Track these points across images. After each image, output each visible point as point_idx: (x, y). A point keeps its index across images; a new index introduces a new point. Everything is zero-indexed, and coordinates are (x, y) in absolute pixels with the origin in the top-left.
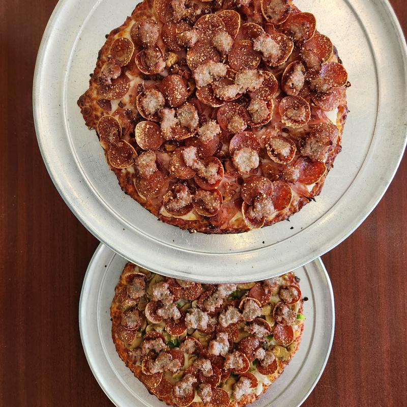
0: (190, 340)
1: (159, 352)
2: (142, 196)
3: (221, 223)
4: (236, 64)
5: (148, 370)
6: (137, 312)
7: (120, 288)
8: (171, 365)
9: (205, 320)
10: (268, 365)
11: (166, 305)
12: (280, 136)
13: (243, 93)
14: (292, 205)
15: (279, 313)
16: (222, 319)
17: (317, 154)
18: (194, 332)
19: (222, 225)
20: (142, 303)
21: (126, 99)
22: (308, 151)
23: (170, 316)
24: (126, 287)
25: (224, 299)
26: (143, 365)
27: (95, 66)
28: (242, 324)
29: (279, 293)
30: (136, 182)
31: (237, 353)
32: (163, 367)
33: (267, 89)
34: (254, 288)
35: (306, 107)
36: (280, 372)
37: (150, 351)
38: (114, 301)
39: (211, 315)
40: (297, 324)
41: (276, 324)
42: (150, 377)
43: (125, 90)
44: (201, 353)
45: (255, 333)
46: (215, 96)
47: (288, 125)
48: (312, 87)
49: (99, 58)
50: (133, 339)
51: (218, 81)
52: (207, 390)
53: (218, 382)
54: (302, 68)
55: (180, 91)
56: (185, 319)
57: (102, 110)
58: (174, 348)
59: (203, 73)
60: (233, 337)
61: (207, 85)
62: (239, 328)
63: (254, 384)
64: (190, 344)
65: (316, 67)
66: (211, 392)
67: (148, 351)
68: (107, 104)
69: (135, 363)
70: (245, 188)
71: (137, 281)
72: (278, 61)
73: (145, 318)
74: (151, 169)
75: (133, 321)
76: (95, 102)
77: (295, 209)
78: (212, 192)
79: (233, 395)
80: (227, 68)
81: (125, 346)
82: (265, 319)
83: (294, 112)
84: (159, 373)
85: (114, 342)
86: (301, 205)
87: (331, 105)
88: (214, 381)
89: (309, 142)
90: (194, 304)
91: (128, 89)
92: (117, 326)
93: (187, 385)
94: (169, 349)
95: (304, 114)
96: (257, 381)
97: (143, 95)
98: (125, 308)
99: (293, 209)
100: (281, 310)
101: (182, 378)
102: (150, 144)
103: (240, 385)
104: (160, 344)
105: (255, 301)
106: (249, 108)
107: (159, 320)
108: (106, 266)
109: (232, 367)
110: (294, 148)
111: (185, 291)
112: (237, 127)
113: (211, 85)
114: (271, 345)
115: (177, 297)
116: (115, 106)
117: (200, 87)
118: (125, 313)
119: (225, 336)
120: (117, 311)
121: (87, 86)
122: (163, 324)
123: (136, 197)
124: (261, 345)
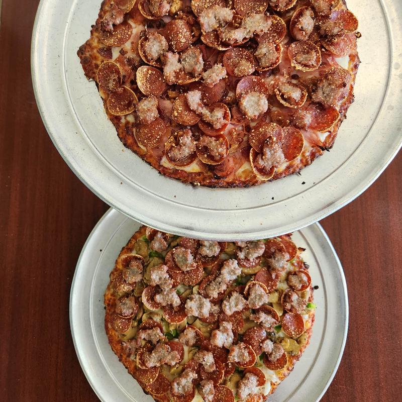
0: (190, 329)
1: (156, 343)
2: (142, 147)
3: (227, 173)
4: (243, 9)
5: (143, 363)
6: (133, 298)
7: (115, 273)
8: (170, 357)
9: (208, 308)
10: (276, 360)
11: (165, 290)
12: (290, 83)
13: (250, 38)
14: (303, 156)
15: (288, 300)
16: (226, 305)
17: (330, 98)
18: (195, 321)
19: (227, 175)
20: (139, 289)
21: (128, 46)
22: (319, 96)
23: (169, 303)
24: (121, 272)
25: (227, 285)
26: (138, 357)
27: (97, 17)
28: (247, 313)
29: (287, 280)
30: (136, 131)
31: (242, 345)
32: (160, 360)
33: (275, 35)
34: (260, 273)
35: (317, 52)
36: (290, 368)
37: (147, 343)
38: (108, 288)
39: (214, 302)
40: (307, 313)
41: (285, 312)
42: (146, 371)
43: (127, 36)
44: (201, 345)
45: (262, 322)
46: (221, 41)
47: (298, 69)
48: (322, 32)
49: (101, 9)
50: (128, 328)
51: (224, 27)
52: (209, 387)
53: (221, 378)
54: (312, 13)
55: (184, 34)
56: (185, 306)
57: (103, 58)
58: (172, 339)
59: (208, 17)
60: (237, 327)
61: (213, 31)
62: (244, 317)
63: (261, 382)
64: (190, 334)
65: (326, 12)
66: (214, 390)
67: (143, 343)
68: (108, 52)
69: (129, 356)
70: (253, 134)
71: (134, 263)
72: (286, 5)
73: (141, 305)
74: (153, 115)
75: (129, 308)
76: (95, 51)
77: (307, 160)
78: (218, 137)
79: (238, 394)
80: (234, 12)
81: (118, 337)
82: (272, 307)
83: (304, 56)
84: (155, 367)
85: (107, 333)
86: (313, 156)
87: (342, 50)
88: (217, 377)
89: (321, 86)
90: (195, 289)
91: (130, 36)
92: (111, 315)
93: (187, 382)
94: (167, 341)
95: (315, 57)
96: (264, 377)
97: (146, 39)
98: (121, 295)
99: (304, 161)
100: (290, 297)
101: (181, 374)
102: (152, 90)
103: (246, 381)
104: (157, 334)
105: (261, 286)
106: (257, 53)
107: (157, 308)
108: (101, 250)
109: (237, 360)
110: (305, 94)
111: (185, 275)
112: (245, 70)
113: (217, 31)
114: (279, 337)
115: (177, 282)
116: (116, 54)
117: (205, 32)
118: (120, 299)
119: (229, 326)
120: (111, 299)
121: (88, 36)
122: (162, 313)
123: (135, 148)
124: (269, 336)
